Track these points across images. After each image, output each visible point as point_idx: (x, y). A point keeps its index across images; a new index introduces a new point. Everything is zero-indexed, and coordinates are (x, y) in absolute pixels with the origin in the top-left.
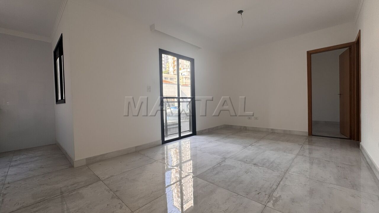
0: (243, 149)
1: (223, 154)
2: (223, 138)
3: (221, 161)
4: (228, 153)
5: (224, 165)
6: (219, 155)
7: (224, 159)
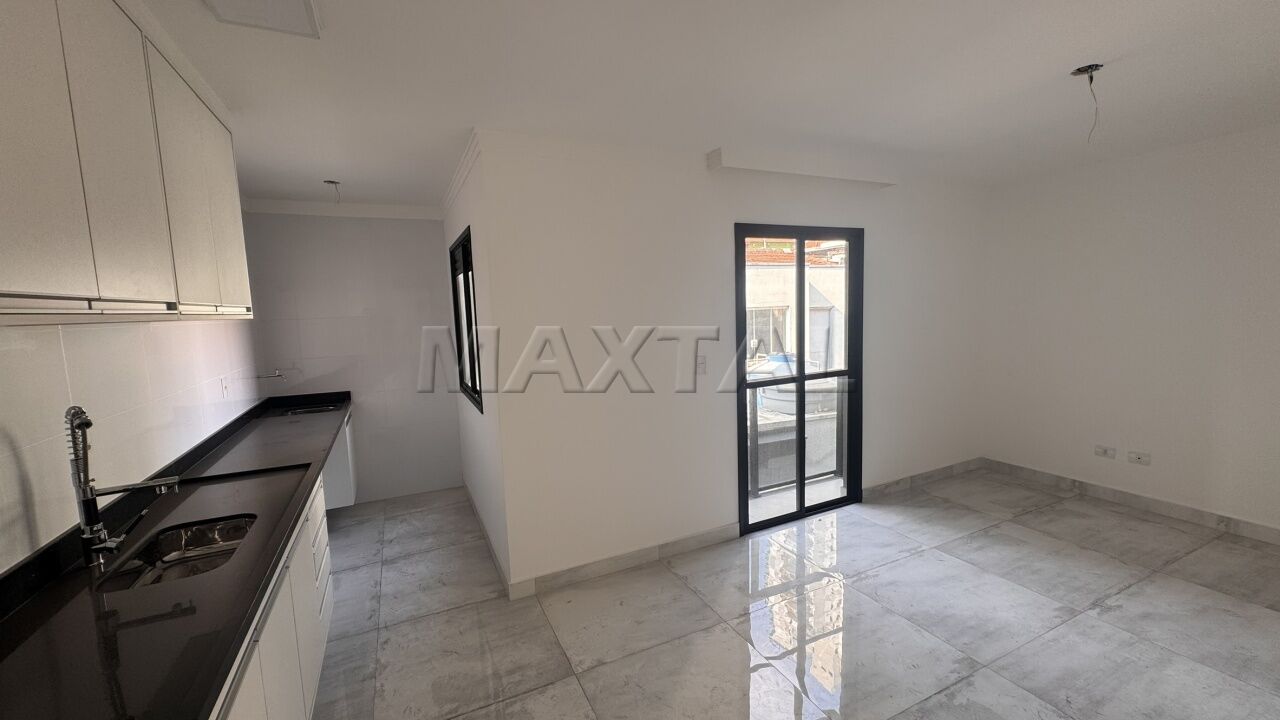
0: (1058, 621)
1: (966, 640)
2: (972, 537)
3: (954, 677)
4: (987, 635)
5: (964, 702)
6: (948, 641)
7: (970, 668)
